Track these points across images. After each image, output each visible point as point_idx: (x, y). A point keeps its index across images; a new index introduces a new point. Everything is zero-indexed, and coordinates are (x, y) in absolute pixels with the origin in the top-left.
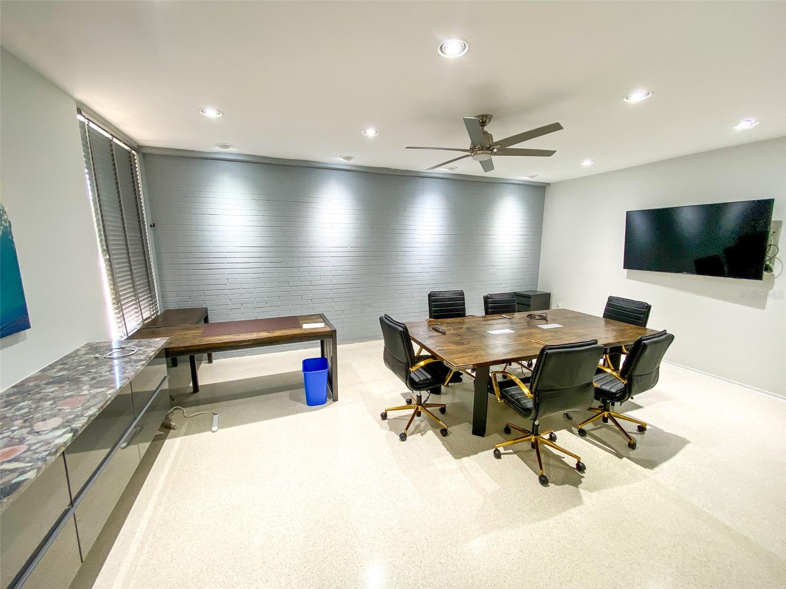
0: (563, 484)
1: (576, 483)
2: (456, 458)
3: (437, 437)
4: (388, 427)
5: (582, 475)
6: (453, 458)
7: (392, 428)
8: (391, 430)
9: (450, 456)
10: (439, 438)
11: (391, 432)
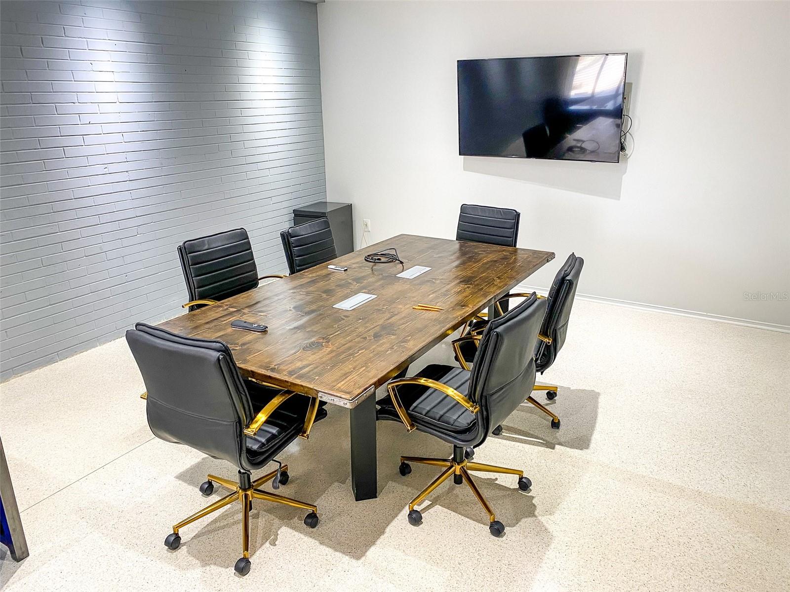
0: (518, 521)
1: (530, 511)
2: (358, 558)
3: (302, 536)
4: (195, 561)
5: (529, 494)
6: (354, 561)
7: (206, 559)
8: (205, 563)
9: (346, 559)
10: (306, 534)
11: (208, 568)
